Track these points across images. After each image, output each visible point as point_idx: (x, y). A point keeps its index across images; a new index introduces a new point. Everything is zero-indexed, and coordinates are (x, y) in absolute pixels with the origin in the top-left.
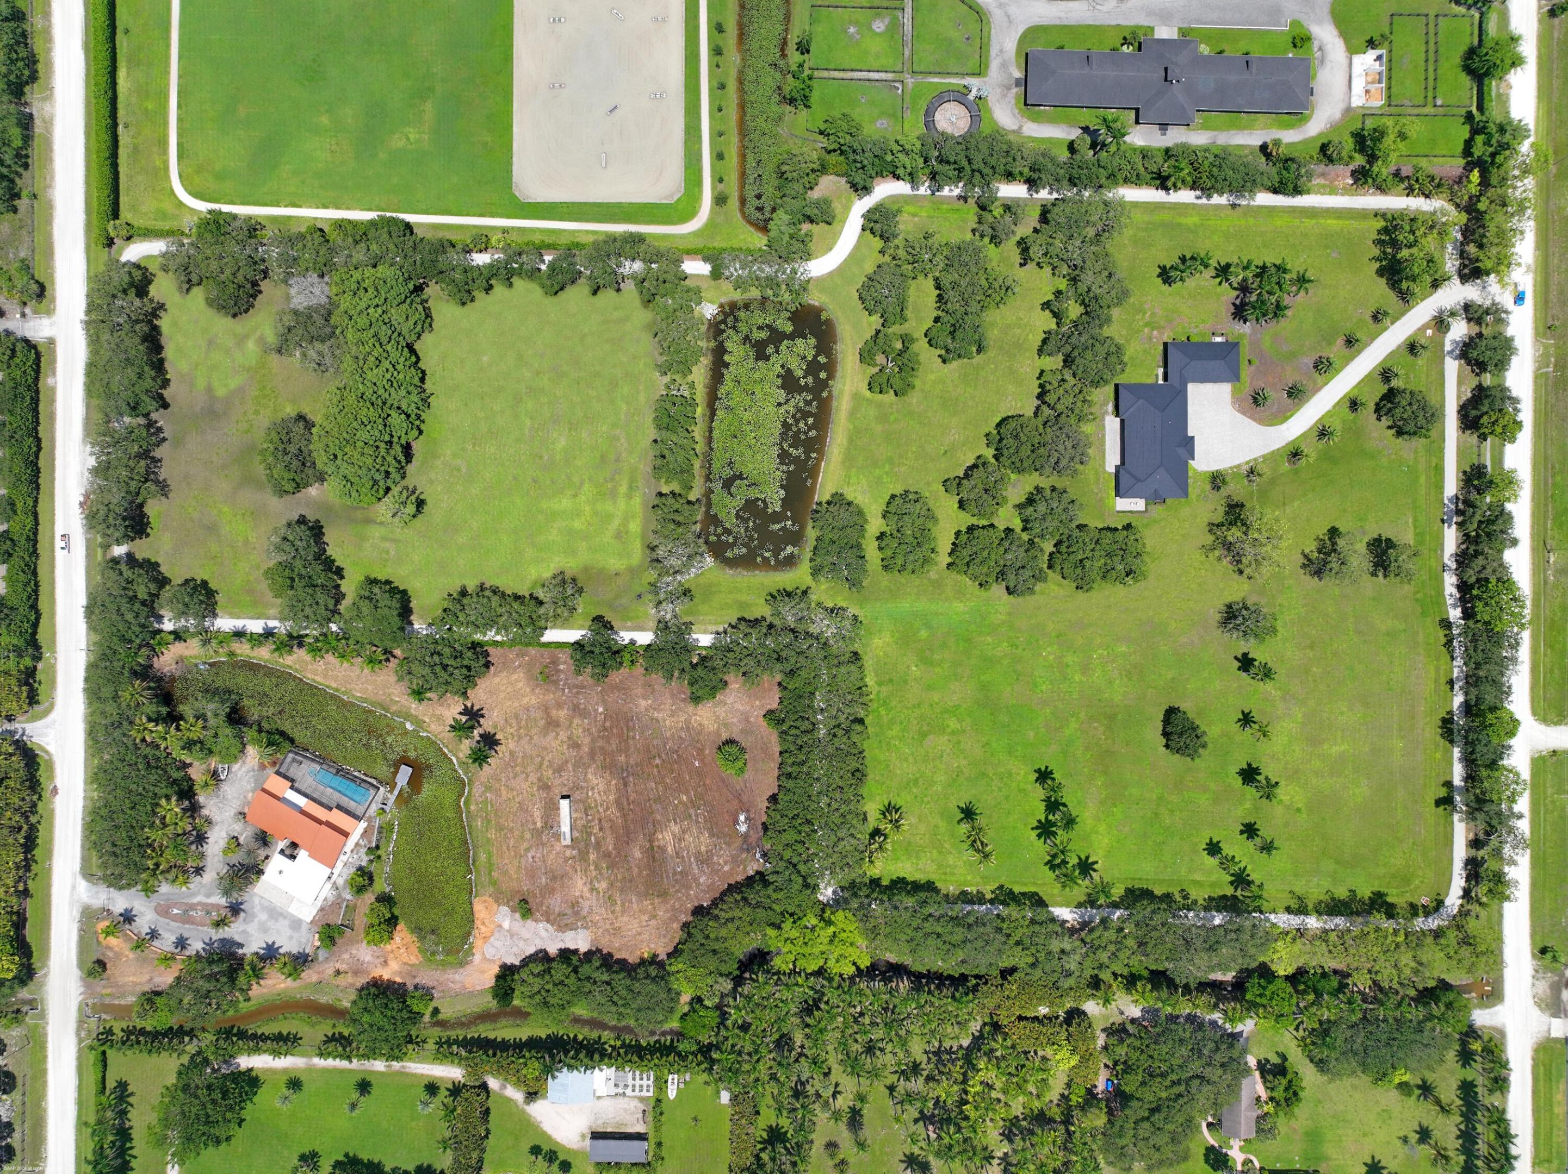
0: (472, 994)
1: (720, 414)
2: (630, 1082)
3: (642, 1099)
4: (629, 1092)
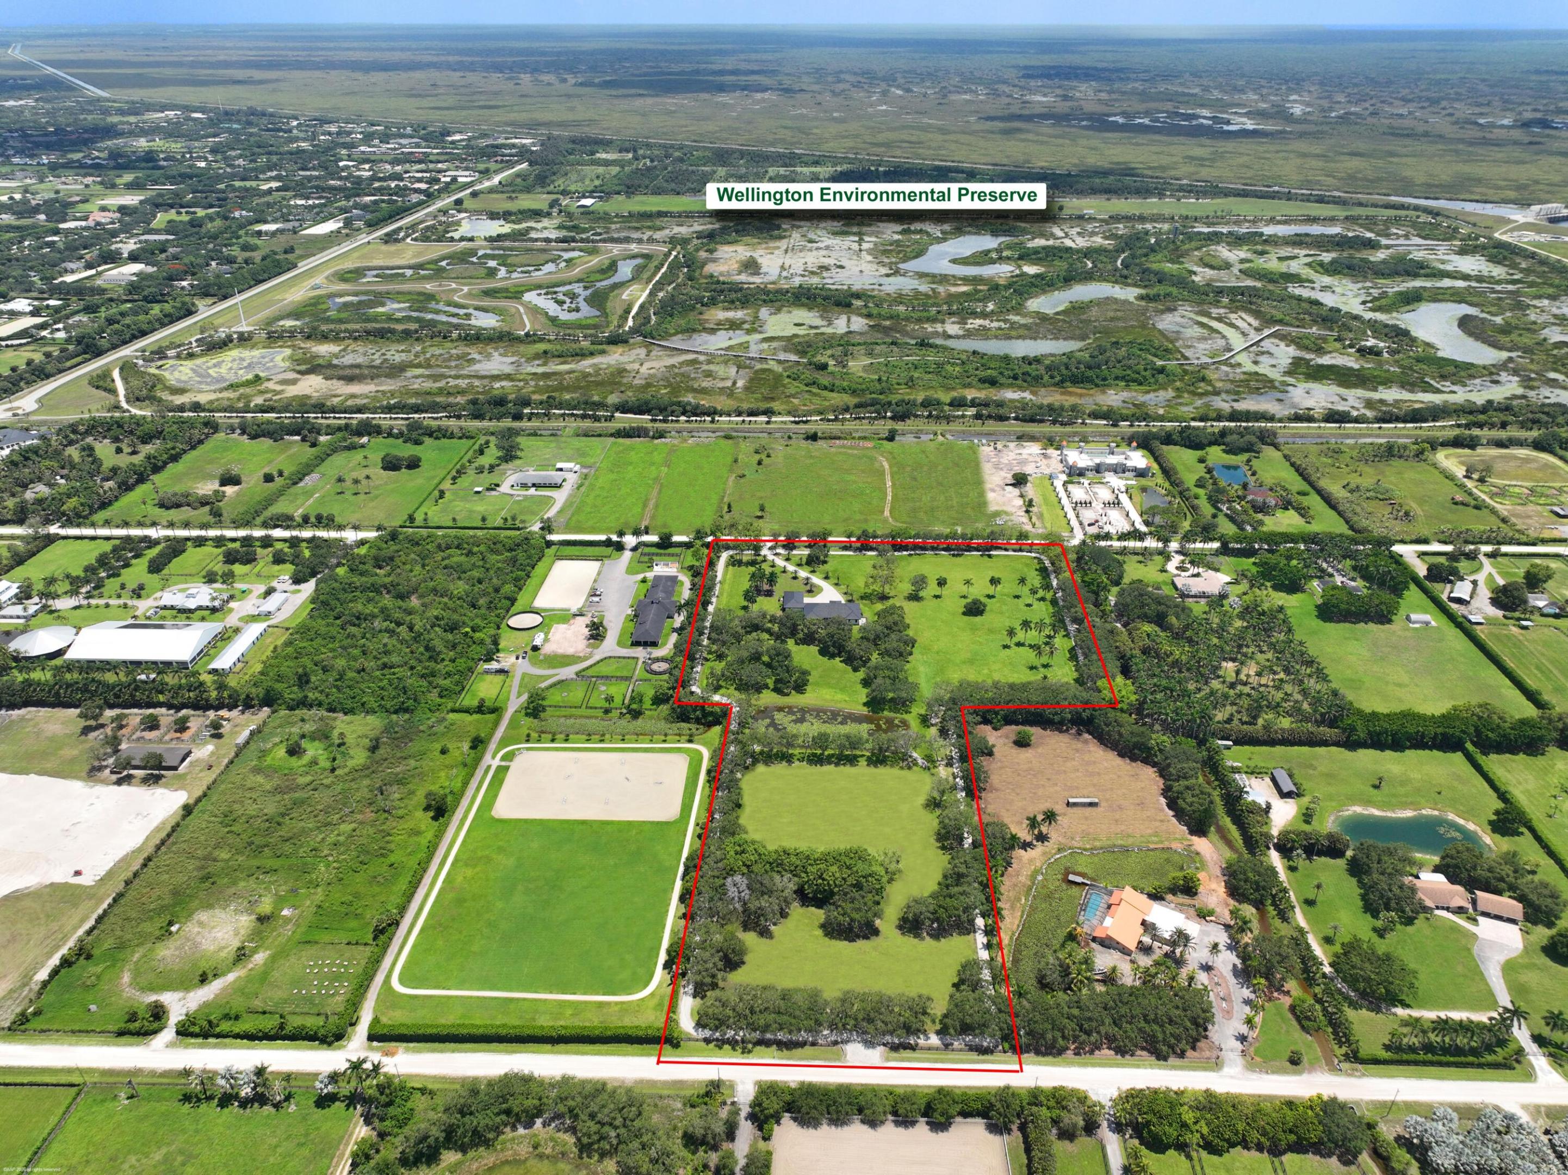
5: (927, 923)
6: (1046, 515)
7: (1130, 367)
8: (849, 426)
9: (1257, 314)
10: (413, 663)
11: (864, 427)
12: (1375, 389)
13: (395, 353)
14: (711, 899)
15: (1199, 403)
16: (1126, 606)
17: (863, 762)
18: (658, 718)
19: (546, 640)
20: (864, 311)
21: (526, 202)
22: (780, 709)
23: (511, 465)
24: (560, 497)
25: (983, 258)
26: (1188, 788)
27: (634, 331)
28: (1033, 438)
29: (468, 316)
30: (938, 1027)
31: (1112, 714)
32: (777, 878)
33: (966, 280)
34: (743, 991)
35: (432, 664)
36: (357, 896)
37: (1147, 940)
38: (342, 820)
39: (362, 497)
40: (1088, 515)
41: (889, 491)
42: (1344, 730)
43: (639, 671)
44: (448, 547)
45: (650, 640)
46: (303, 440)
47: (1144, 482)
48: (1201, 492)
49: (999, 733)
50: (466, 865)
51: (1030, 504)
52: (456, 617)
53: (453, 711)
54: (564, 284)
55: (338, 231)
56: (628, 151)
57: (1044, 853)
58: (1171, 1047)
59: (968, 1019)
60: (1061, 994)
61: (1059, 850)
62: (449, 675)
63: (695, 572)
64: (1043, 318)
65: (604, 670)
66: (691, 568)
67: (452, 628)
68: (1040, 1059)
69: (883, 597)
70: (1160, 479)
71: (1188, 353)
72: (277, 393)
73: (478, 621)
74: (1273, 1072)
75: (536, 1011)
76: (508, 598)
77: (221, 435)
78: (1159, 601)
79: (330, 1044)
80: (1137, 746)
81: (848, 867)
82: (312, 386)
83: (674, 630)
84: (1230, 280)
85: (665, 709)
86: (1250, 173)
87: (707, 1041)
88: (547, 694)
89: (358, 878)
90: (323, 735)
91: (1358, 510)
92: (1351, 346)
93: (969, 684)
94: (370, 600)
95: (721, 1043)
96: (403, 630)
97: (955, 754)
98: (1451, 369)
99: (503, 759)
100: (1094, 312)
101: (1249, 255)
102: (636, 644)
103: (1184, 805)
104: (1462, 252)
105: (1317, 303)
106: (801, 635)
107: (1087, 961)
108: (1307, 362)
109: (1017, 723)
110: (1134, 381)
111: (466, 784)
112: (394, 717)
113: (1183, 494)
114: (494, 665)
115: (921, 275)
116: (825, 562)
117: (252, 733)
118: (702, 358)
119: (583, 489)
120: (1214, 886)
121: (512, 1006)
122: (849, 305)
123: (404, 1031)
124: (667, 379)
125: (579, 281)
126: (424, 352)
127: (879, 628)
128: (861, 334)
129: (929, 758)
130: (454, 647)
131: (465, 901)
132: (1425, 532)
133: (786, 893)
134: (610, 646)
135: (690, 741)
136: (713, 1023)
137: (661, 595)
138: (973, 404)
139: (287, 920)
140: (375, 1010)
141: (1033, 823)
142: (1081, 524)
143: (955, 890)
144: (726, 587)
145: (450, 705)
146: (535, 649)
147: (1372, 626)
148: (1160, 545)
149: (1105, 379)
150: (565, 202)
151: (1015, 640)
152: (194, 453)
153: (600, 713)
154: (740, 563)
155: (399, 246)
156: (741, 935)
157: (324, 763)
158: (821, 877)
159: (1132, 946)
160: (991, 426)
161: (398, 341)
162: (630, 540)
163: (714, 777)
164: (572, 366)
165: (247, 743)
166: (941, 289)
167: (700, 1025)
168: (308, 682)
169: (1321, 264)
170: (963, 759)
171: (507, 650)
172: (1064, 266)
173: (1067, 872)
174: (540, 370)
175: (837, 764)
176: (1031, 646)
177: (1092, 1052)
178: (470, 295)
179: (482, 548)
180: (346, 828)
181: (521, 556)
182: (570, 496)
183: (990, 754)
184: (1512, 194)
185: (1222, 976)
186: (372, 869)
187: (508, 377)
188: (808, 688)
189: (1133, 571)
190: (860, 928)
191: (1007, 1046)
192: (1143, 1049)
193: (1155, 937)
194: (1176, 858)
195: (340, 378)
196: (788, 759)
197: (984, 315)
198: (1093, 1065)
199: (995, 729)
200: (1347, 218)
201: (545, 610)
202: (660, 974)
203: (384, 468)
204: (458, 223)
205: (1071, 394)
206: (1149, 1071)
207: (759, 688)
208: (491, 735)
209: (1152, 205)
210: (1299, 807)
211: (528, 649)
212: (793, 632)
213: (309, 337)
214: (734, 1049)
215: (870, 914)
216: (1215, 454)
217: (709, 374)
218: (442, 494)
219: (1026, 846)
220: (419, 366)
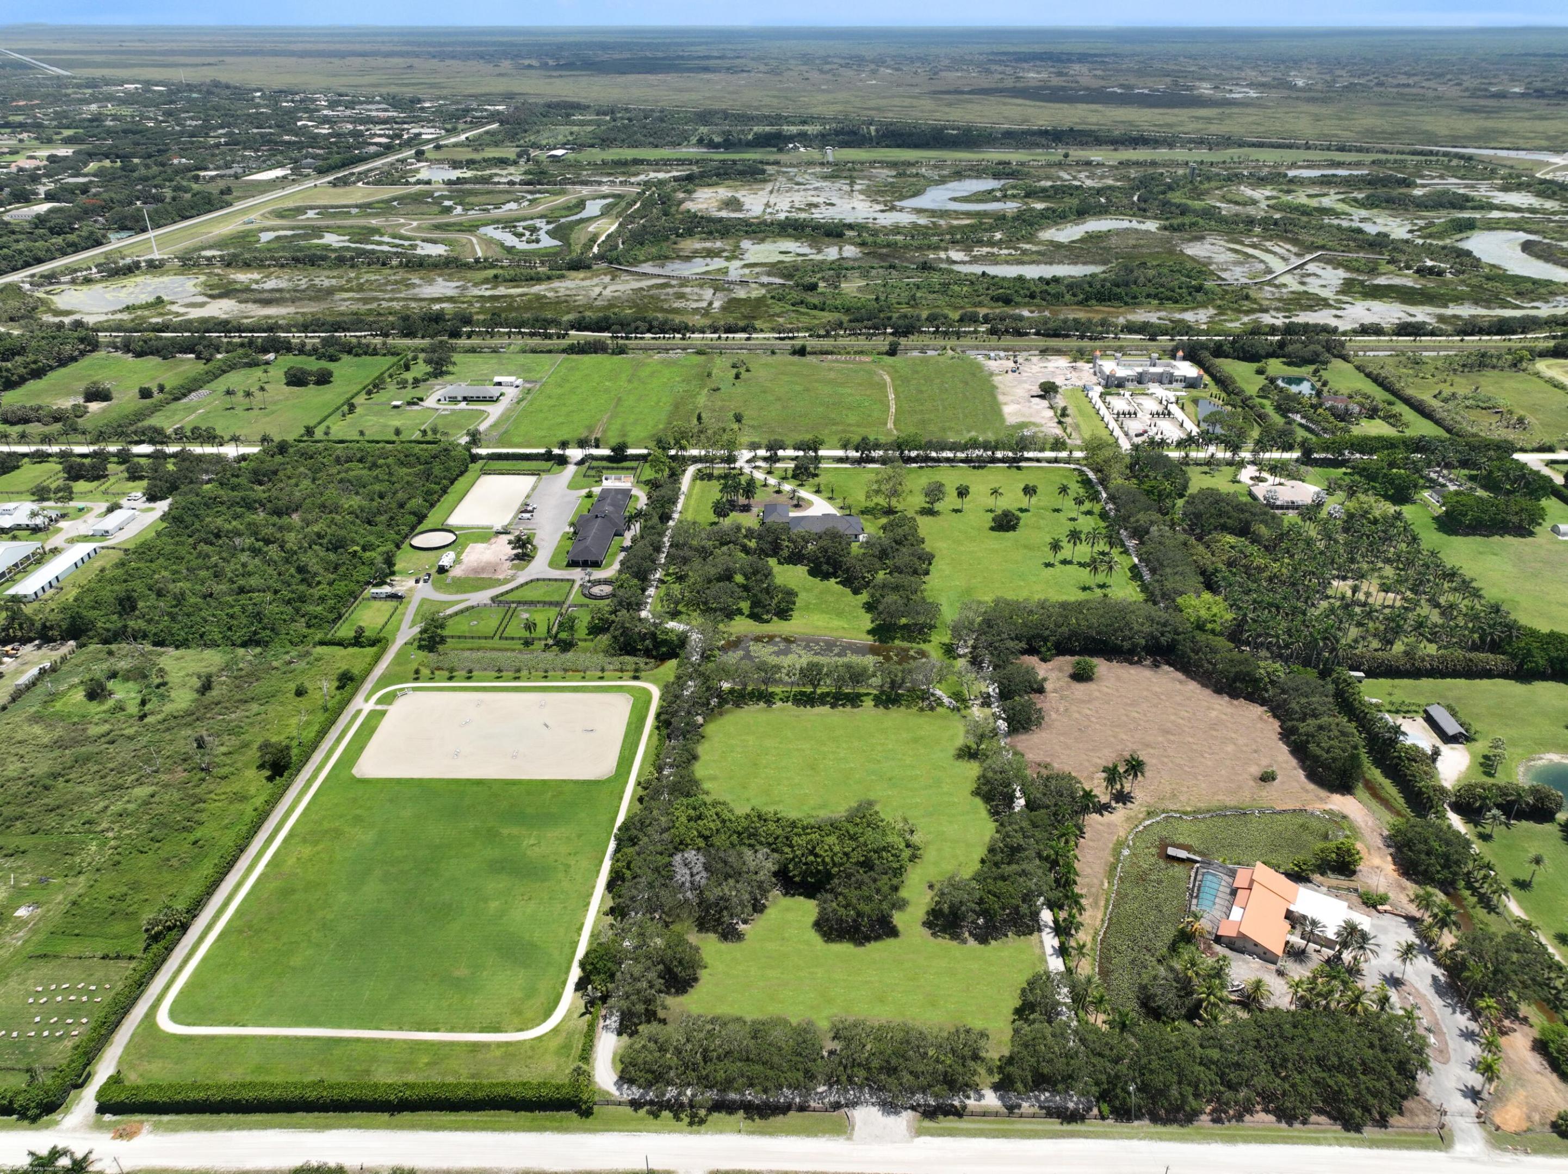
5: (971, 916)
6: (1083, 426)
7: (1162, 286)
8: (841, 342)
9: (1295, 242)
10: (278, 586)
11: (862, 342)
12: (1446, 306)
13: (324, 279)
14: (651, 885)
15: (1246, 319)
16: (1198, 516)
17: (869, 703)
18: (596, 651)
19: (457, 561)
20: (858, 240)
21: (492, 153)
22: (758, 639)
23: (440, 380)
24: (495, 412)
25: (987, 196)
26: (1321, 728)
27: (600, 257)
28: (1059, 352)
29: (414, 247)
30: (996, 1078)
31: (1201, 637)
32: (748, 854)
33: (968, 214)
34: (692, 1025)
35: (303, 588)
36: (135, 886)
37: (1296, 940)
38: (139, 782)
39: (256, 412)
40: (1134, 426)
41: (892, 404)
42: (1514, 656)
43: (574, 595)
44: (349, 460)
45: (591, 558)
46: (198, 358)
47: (1195, 393)
48: (1266, 402)
49: (1050, 665)
50: (304, 841)
51: (1064, 413)
52: (343, 533)
53: (322, 643)
54: (525, 219)
55: (285, 177)
56: (605, 114)
57: (1128, 819)
58: (1367, 1110)
59: (1046, 1069)
60: (1183, 1024)
61: (1149, 814)
62: (322, 599)
63: (653, 485)
64: (1058, 246)
65: (529, 594)
66: (647, 483)
67: (337, 546)
68: (1160, 1129)
69: (890, 511)
70: (1214, 389)
71: (1224, 275)
72: (178, 314)
73: (372, 538)
74: (1536, 1152)
75: (374, 1059)
76: (414, 513)
77: (101, 354)
78: (1240, 508)
79: (34, 1120)
80: (1239, 677)
81: (853, 838)
82: (222, 309)
83: (624, 549)
84: (1258, 212)
85: (604, 639)
86: (1262, 129)
87: (635, 1104)
88: (450, 622)
89: (144, 861)
90: (139, 674)
91: (1458, 418)
92: (1408, 268)
93: (1008, 603)
94: (236, 517)
95: (657, 1108)
96: (273, 551)
97: (992, 690)
98: (1529, 286)
99: (379, 701)
100: (1114, 241)
101: (1274, 193)
102: (573, 564)
103: (1318, 752)
104: (1505, 189)
105: (1360, 231)
106: (785, 553)
107: (1218, 973)
108: (1362, 283)
109: (1072, 653)
110: (1169, 299)
111: (322, 733)
112: (241, 651)
113: (1246, 403)
114: (386, 589)
115: (919, 211)
116: (816, 475)
117: (43, 672)
118: (674, 282)
119: (524, 404)
120: (1377, 861)
121: (337, 1052)
122: (840, 235)
123: (152, 1096)
124: (634, 301)
125: (541, 217)
126: (357, 278)
127: (886, 542)
128: (855, 260)
129: (958, 696)
130: (336, 568)
131: (294, 891)
132: (1547, 440)
133: (761, 876)
134: (539, 567)
135: (636, 678)
136: (644, 1077)
137: (608, 509)
138: (986, 319)
139: (23, 923)
140: (121, 1061)
141: (1112, 775)
142: (1126, 434)
143: (1007, 869)
144: (692, 502)
145: (319, 636)
146: (442, 570)
147: (1509, 539)
148: (1228, 455)
149: (1135, 297)
150: (534, 153)
151: (1061, 555)
152: (63, 371)
153: (518, 645)
154: (710, 477)
155: (348, 189)
156: (693, 938)
157: (133, 708)
158: (812, 852)
159: (1278, 949)
160: (1008, 341)
161: (330, 268)
162: (575, 454)
163: (664, 722)
164: (525, 290)
165: (34, 683)
166: (942, 222)
167: (625, 1079)
168: (134, 608)
169: (1355, 200)
170: (1004, 695)
171: (404, 573)
172: (1076, 202)
173: (1163, 846)
174: (488, 293)
175: (833, 706)
176: (1081, 564)
177: (1239, 1118)
178: (419, 228)
179: (390, 460)
180: (142, 792)
181: (437, 470)
182: (508, 410)
183: (1041, 690)
184: (1544, 143)
185: (1418, 994)
186: (167, 849)
187: (450, 299)
188: (795, 614)
189: (1198, 482)
190: (872, 927)
191: (1105, 1108)
192: (1320, 1112)
193: (1308, 937)
194: (1314, 824)
195: (255, 301)
196: (768, 699)
197: (991, 243)
198: (1247, 1140)
199: (1044, 660)
200: (1373, 162)
201: (462, 528)
202: (569, 998)
203: (288, 384)
204: (417, 171)
205: (1097, 312)
206: (1336, 1150)
207: (730, 615)
208: (368, 672)
209: (1162, 154)
210: (1473, 755)
211: (433, 571)
212: (775, 550)
213: (229, 265)
214: (677, 1118)
215: (885, 906)
216: (1275, 366)
217: (681, 296)
218: (352, 408)
219: (1102, 809)
220: (350, 290)
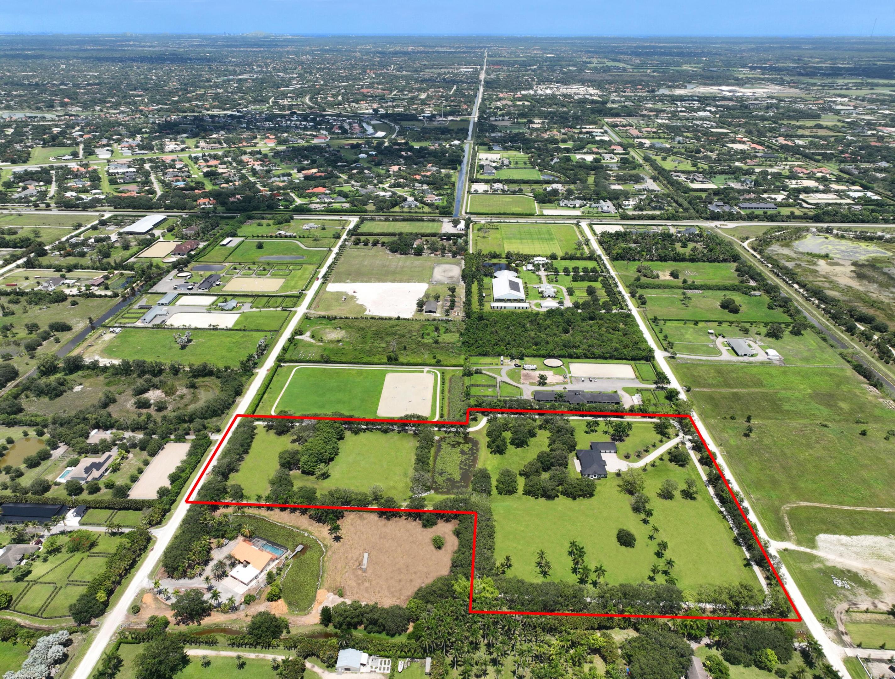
0: (307, 626)
1: (439, 458)
2: (379, 666)
3: (383, 674)
4: (378, 670)
